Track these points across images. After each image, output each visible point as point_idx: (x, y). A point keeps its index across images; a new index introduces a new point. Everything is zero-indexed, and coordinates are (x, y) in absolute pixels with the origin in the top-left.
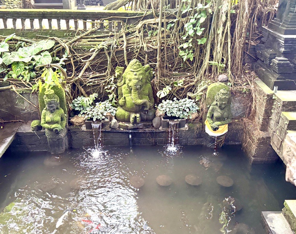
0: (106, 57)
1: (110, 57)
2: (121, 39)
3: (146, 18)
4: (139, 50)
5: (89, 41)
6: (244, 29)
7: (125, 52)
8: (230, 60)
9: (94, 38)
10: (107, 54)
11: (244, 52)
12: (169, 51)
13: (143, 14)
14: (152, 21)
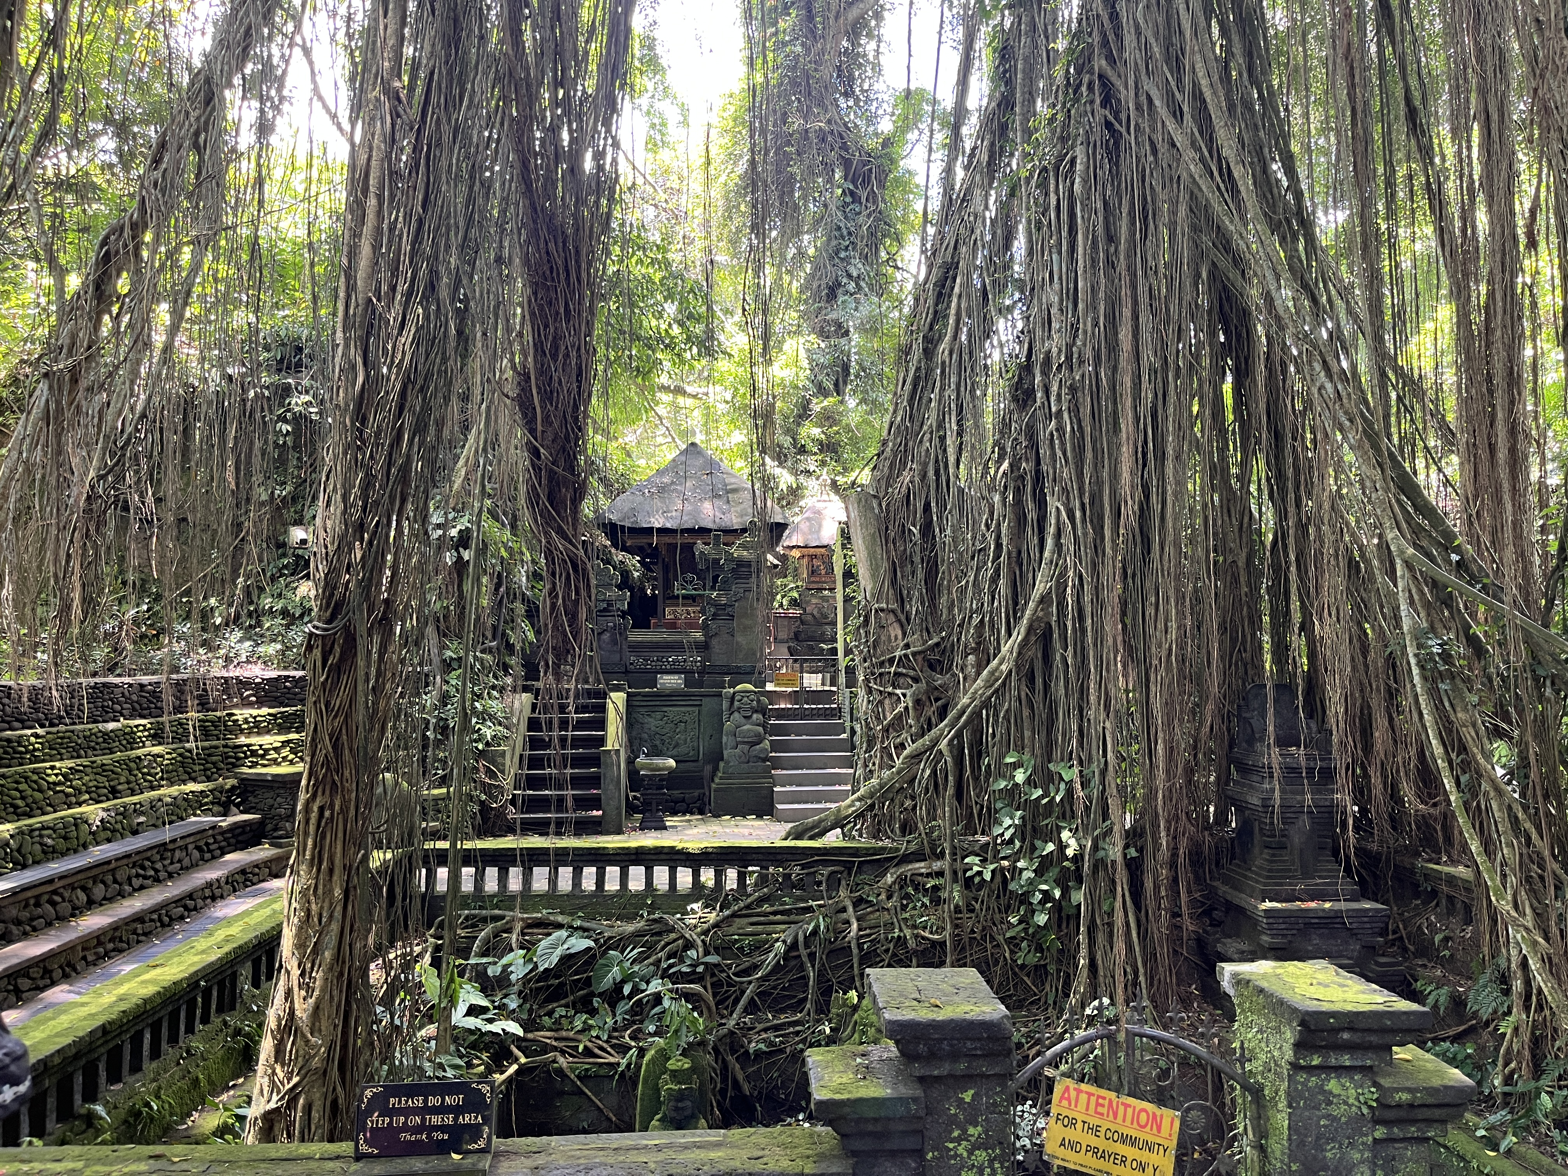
0: (802, 968)
1: (813, 966)
2: (844, 916)
3: (906, 859)
4: (891, 946)
5: (752, 924)
6: (1163, 889)
7: (855, 951)
8: (1141, 970)
9: (766, 914)
10: (805, 959)
11: (1175, 952)
12: (975, 949)
13: (897, 850)
14: (921, 867)
